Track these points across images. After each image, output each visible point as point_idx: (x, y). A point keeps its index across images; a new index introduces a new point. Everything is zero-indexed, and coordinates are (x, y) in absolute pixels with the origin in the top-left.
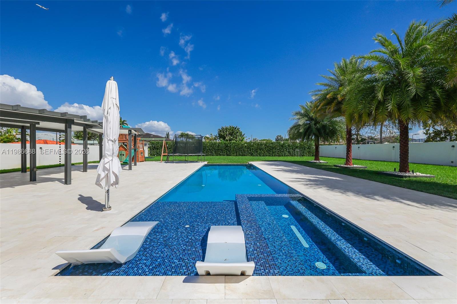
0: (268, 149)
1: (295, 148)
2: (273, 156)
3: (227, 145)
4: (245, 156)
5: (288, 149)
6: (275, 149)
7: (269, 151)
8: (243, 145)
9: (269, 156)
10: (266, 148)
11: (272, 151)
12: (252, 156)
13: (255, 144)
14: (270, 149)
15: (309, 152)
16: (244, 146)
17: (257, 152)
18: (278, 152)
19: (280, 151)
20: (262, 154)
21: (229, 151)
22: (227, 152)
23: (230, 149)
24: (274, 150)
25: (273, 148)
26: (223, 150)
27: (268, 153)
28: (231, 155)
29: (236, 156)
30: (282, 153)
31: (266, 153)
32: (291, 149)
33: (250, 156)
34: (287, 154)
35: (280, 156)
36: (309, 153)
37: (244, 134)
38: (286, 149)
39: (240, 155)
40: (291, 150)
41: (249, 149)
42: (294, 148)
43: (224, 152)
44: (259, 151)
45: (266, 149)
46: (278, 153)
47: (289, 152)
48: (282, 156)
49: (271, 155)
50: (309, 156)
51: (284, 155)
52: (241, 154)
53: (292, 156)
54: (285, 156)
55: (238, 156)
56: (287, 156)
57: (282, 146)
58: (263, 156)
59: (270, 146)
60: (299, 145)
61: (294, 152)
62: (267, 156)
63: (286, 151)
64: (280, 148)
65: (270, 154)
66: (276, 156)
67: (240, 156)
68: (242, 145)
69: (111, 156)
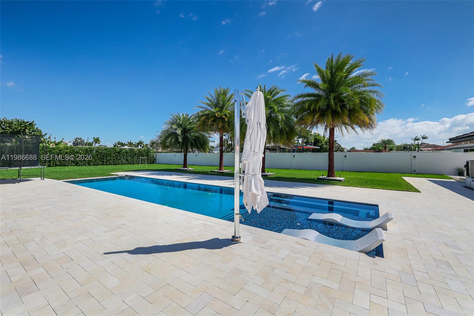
0: (100, 157)
1: (133, 155)
2: (107, 165)
5: (126, 156)
6: (110, 157)
7: (102, 159)
8: (62, 150)
9: (102, 165)
10: (97, 155)
11: (106, 159)
12: (76, 165)
14: (103, 156)
16: (65, 153)
18: (114, 159)
19: (117, 158)
24: (109, 158)
25: (107, 155)
27: (101, 161)
30: (118, 160)
32: (129, 156)
33: (74, 166)
34: (124, 161)
35: (116, 165)
37: (46, 134)
38: (124, 157)
40: (129, 158)
42: (132, 155)
45: (97, 156)
46: (113, 161)
47: (126, 159)
48: (119, 164)
49: (105, 164)
51: (121, 163)
52: (58, 163)
53: (130, 164)
54: (122, 164)
55: (53, 166)
56: (124, 164)
57: (119, 153)
58: (94, 165)
59: (104, 153)
60: (137, 152)
61: (132, 160)
62: (99, 165)
63: (124, 159)
64: (117, 155)
65: (103, 162)
66: (111, 165)
67: (56, 166)
68: (60, 150)
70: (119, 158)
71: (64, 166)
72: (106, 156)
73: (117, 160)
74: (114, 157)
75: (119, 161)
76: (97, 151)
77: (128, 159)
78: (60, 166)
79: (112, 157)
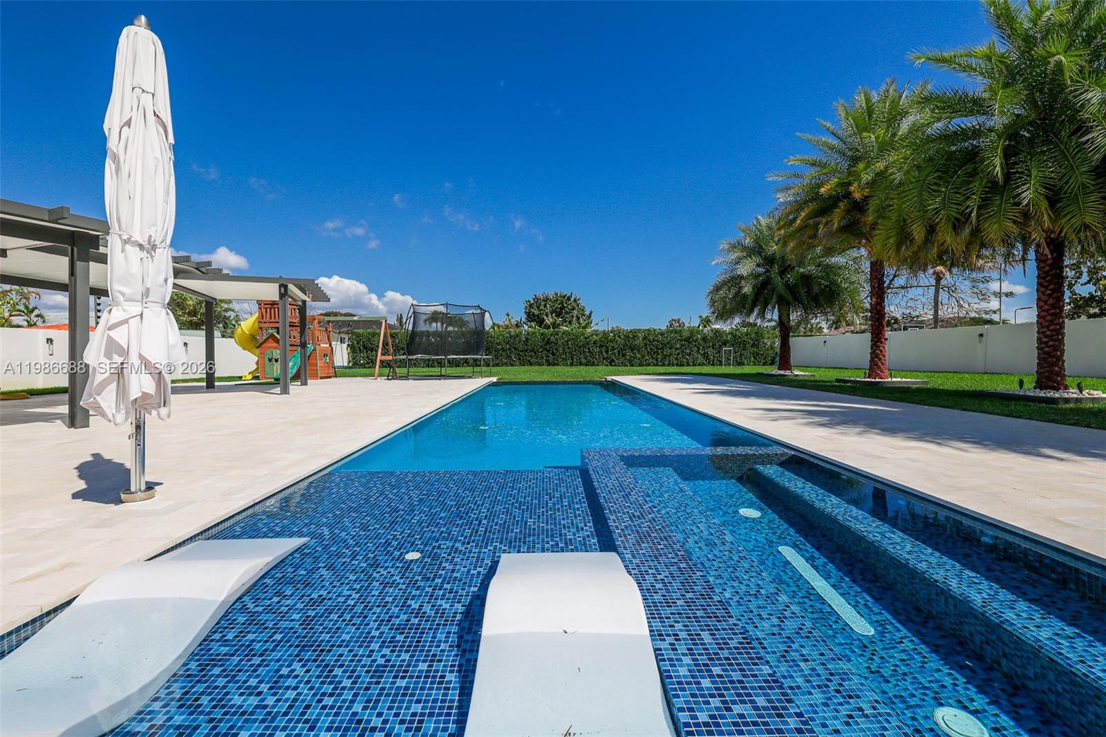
0: (651, 349)
1: (720, 345)
2: (663, 365)
3: (549, 339)
4: (593, 364)
5: (704, 347)
6: (670, 349)
7: (654, 353)
8: (588, 337)
9: (654, 365)
10: (646, 344)
11: (663, 352)
12: (611, 365)
13: (619, 337)
14: (657, 348)
15: (756, 355)
16: (592, 342)
17: (623, 355)
18: (678, 354)
19: (683, 351)
20: (638, 361)
21: (553, 354)
22: (548, 356)
23: (556, 350)
24: (667, 351)
25: (664, 345)
26: (538, 351)
27: (653, 358)
28: (557, 365)
29: (572, 365)
31: (648, 358)
32: (709, 347)
33: (607, 365)
34: (700, 359)
35: (683, 365)
36: (755, 358)
37: (591, 313)
38: (698, 349)
39: (581, 364)
40: (710, 351)
41: (604, 350)
42: (717, 345)
43: (542, 356)
44: (629, 353)
45: (646, 348)
46: (676, 359)
47: (704, 354)
48: (688, 365)
49: (660, 363)
50: (755, 365)
51: (693, 362)
52: (584, 361)
53: (713, 365)
54: (694, 365)
55: (577, 365)
56: (699, 365)
57: (687, 340)
58: (640, 365)
59: (658, 341)
60: (729, 336)
61: (717, 355)
62: (649, 365)
63: (698, 352)
64: (682, 345)
65: (657, 360)
66: (673, 365)
68: (586, 338)
69: (138, 301)
70: (688, 351)
71: (592, 365)
72: (662, 348)
73: (683, 355)
74: (677, 349)
75: (688, 357)
76: (645, 338)
77: (707, 353)
78: (586, 365)
79: (673, 350)
